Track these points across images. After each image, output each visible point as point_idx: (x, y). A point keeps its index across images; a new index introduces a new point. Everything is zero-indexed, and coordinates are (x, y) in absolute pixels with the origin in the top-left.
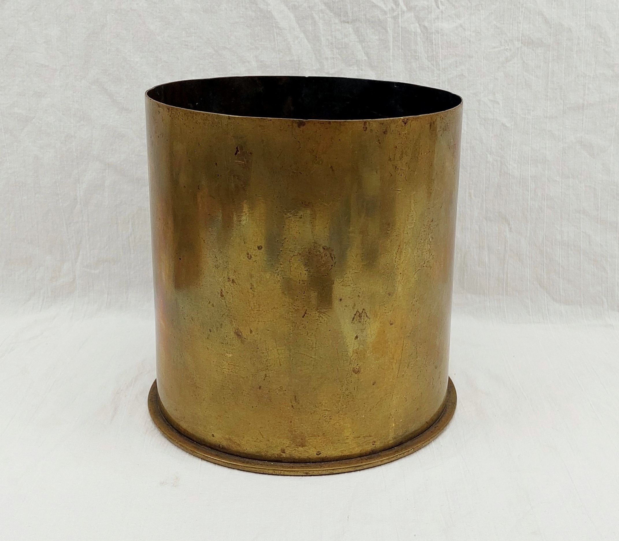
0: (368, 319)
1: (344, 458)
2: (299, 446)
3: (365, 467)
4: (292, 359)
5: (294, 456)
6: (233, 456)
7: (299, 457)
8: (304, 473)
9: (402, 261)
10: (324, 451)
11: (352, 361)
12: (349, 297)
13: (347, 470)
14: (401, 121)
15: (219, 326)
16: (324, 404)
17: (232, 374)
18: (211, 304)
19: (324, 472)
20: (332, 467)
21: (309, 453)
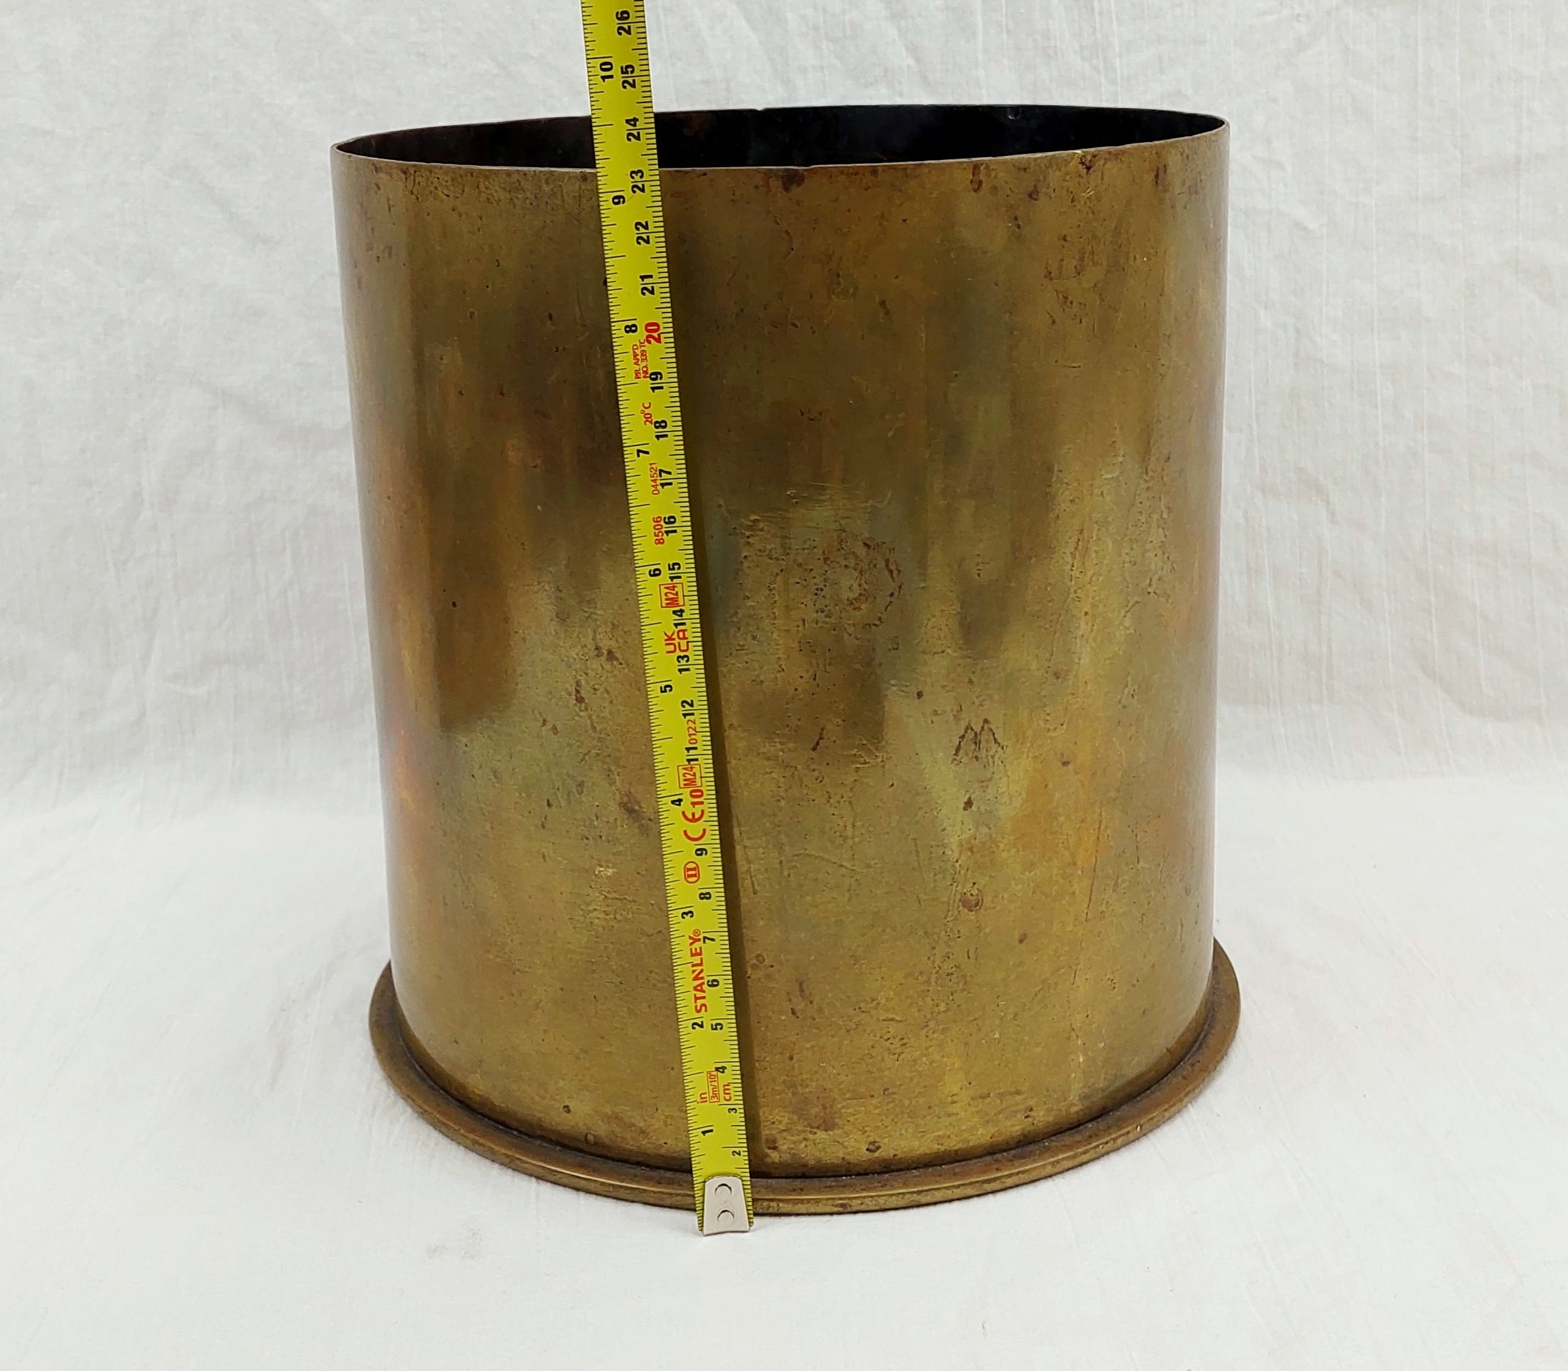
0: (1000, 749)
1: (947, 1160)
2: (818, 1128)
3: (1009, 1182)
4: (786, 873)
5: (804, 1158)
6: (628, 1165)
7: (819, 1161)
8: (837, 1206)
9: (1089, 576)
10: (889, 1141)
11: (959, 872)
12: (943, 687)
13: (958, 1192)
14: (1076, 161)
15: (574, 790)
16: (883, 1001)
17: (616, 926)
18: (549, 725)
19: (894, 1202)
20: (915, 1185)
21: (846, 1148)
